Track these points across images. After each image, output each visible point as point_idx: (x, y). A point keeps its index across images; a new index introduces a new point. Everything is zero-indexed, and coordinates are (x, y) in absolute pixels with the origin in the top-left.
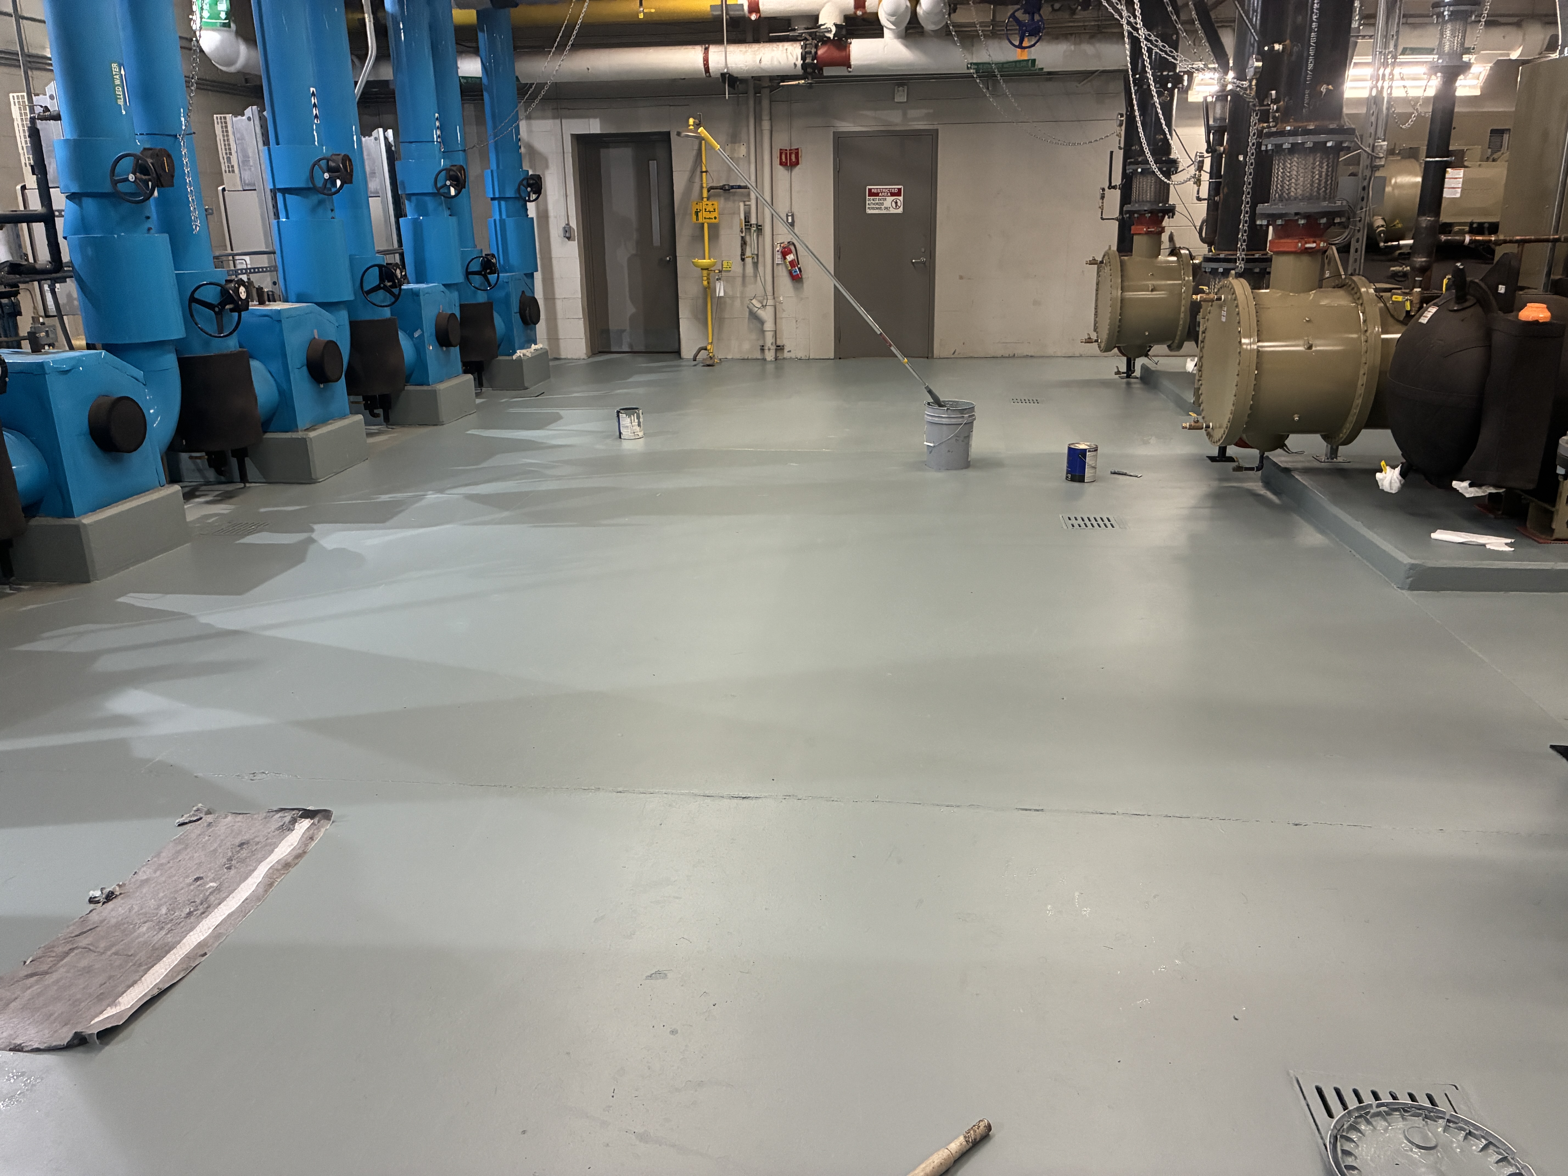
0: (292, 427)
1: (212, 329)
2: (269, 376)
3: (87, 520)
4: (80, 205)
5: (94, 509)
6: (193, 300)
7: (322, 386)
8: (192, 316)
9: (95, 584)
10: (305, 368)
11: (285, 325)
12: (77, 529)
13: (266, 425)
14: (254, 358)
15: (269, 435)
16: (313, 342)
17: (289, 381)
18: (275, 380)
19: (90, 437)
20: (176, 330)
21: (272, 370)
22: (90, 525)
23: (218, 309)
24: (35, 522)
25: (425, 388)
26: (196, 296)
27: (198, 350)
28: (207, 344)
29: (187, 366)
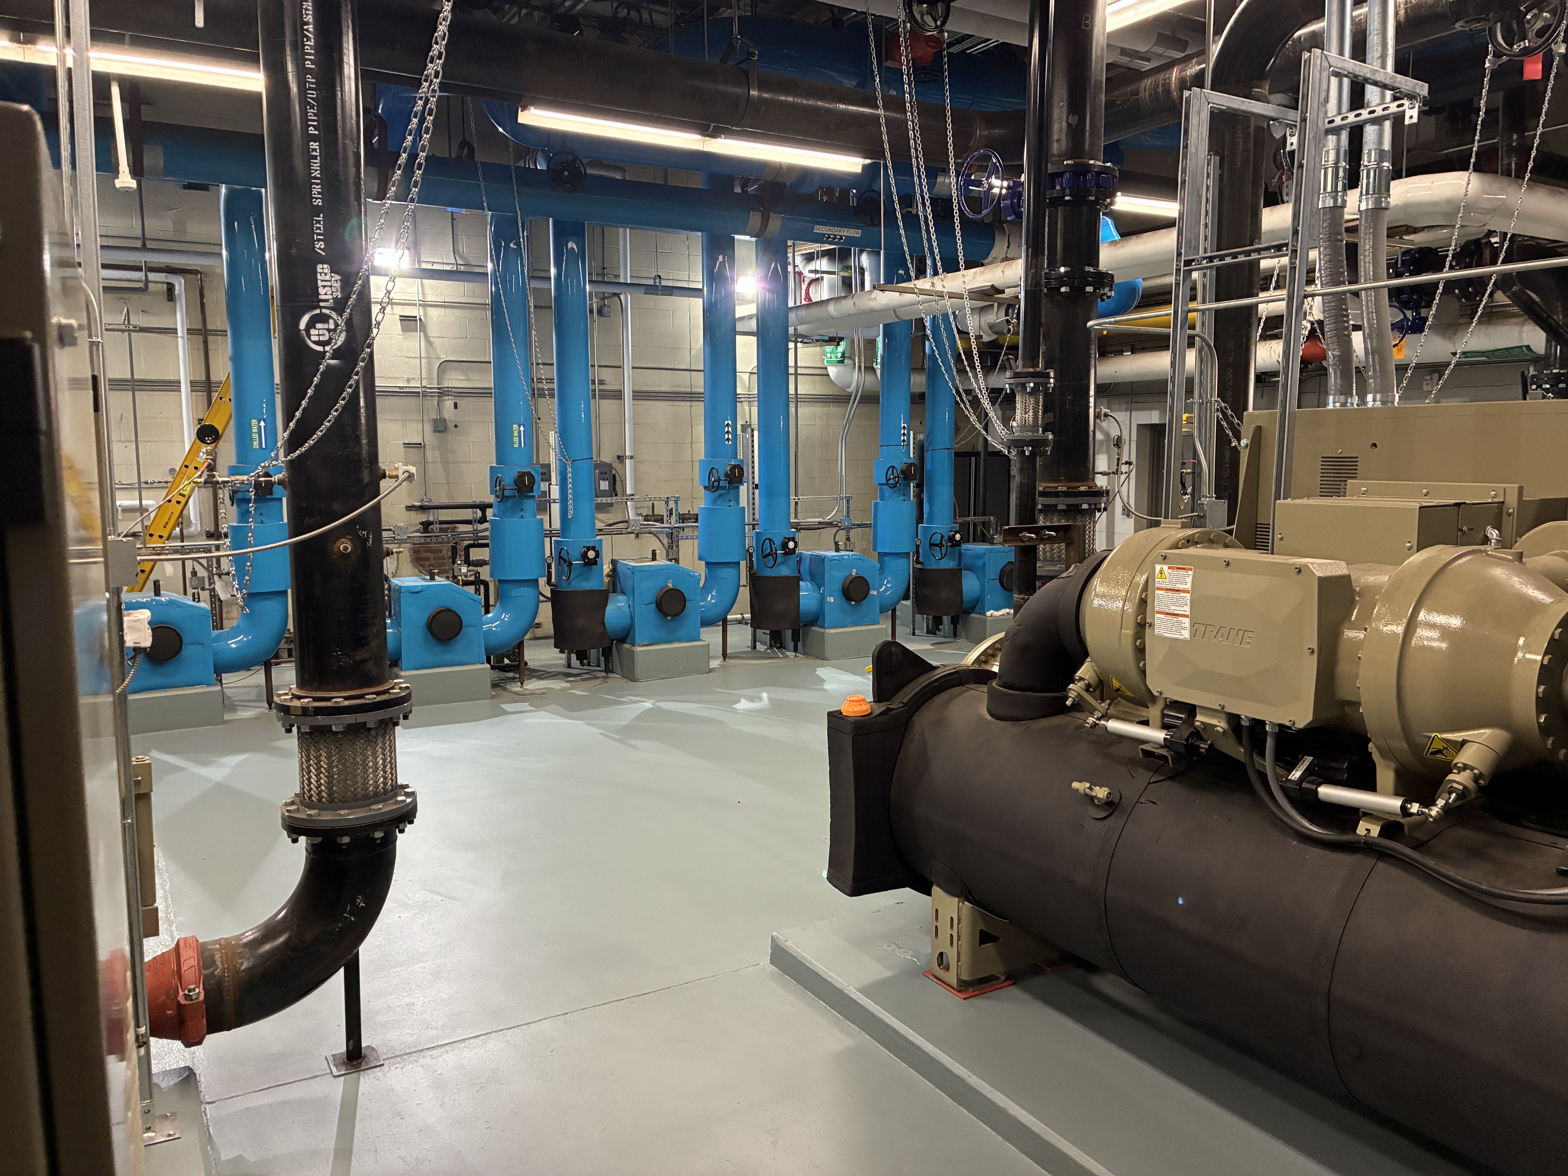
0: (634, 642)
6: (560, 557)
7: (669, 618)
10: (652, 604)
11: (637, 575)
17: (634, 612)
18: (630, 610)
21: (630, 604)
23: (568, 564)
25: (818, 630)
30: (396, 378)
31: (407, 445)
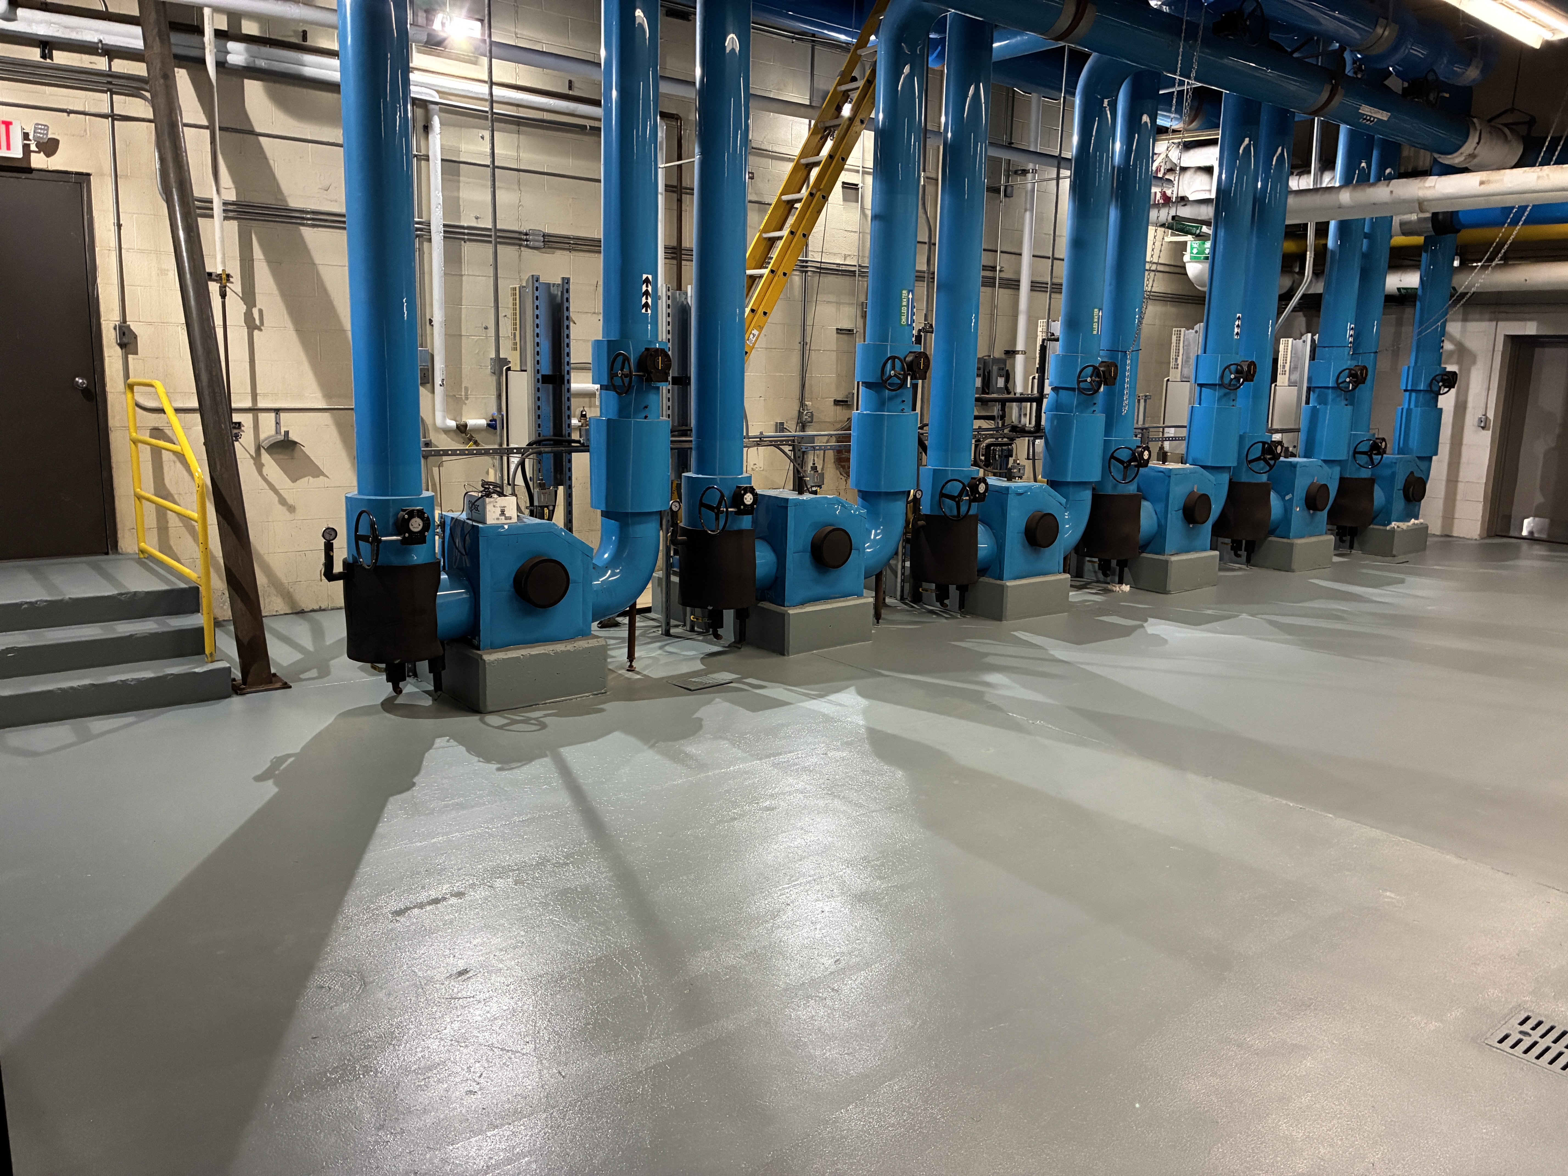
0: (1162, 552)
1: (1119, 477)
2: (1154, 513)
3: (1009, 584)
4: (1057, 394)
5: (1015, 578)
6: (1112, 457)
7: (1191, 526)
8: (1109, 467)
9: (1004, 622)
10: (1181, 511)
11: (1173, 478)
12: (1002, 587)
13: (1144, 548)
14: (1146, 499)
15: (1144, 555)
16: (1192, 493)
17: (1166, 518)
18: (1158, 518)
19: (1024, 535)
20: (1095, 476)
21: (1158, 510)
22: (1010, 587)
23: (1126, 465)
24: (982, 579)
25: (1285, 540)
26: (1115, 455)
27: (1109, 490)
28: (1115, 487)
29: (1098, 500)
30: (835, 254)
31: (839, 331)
